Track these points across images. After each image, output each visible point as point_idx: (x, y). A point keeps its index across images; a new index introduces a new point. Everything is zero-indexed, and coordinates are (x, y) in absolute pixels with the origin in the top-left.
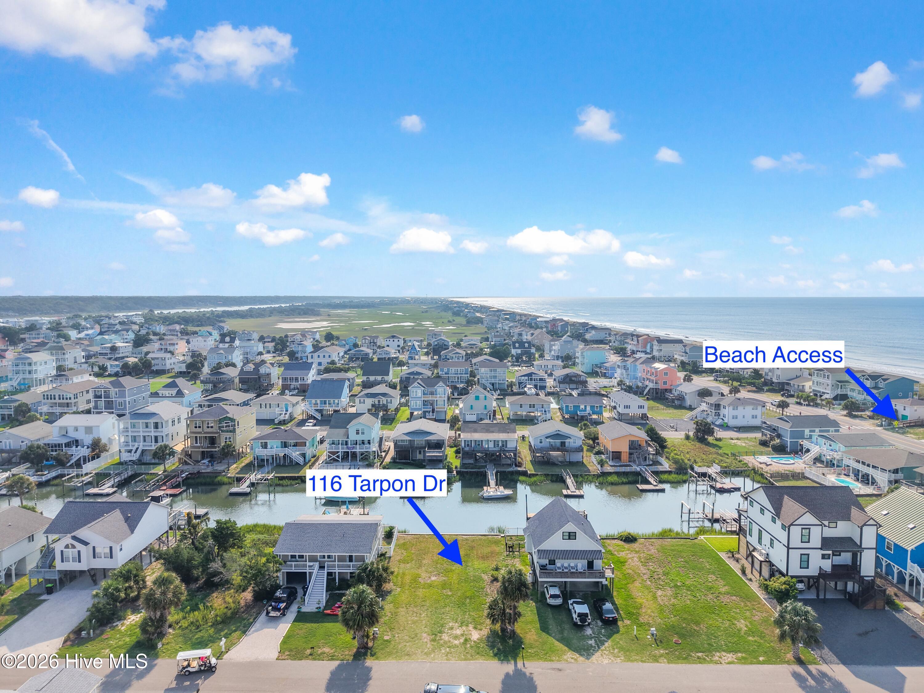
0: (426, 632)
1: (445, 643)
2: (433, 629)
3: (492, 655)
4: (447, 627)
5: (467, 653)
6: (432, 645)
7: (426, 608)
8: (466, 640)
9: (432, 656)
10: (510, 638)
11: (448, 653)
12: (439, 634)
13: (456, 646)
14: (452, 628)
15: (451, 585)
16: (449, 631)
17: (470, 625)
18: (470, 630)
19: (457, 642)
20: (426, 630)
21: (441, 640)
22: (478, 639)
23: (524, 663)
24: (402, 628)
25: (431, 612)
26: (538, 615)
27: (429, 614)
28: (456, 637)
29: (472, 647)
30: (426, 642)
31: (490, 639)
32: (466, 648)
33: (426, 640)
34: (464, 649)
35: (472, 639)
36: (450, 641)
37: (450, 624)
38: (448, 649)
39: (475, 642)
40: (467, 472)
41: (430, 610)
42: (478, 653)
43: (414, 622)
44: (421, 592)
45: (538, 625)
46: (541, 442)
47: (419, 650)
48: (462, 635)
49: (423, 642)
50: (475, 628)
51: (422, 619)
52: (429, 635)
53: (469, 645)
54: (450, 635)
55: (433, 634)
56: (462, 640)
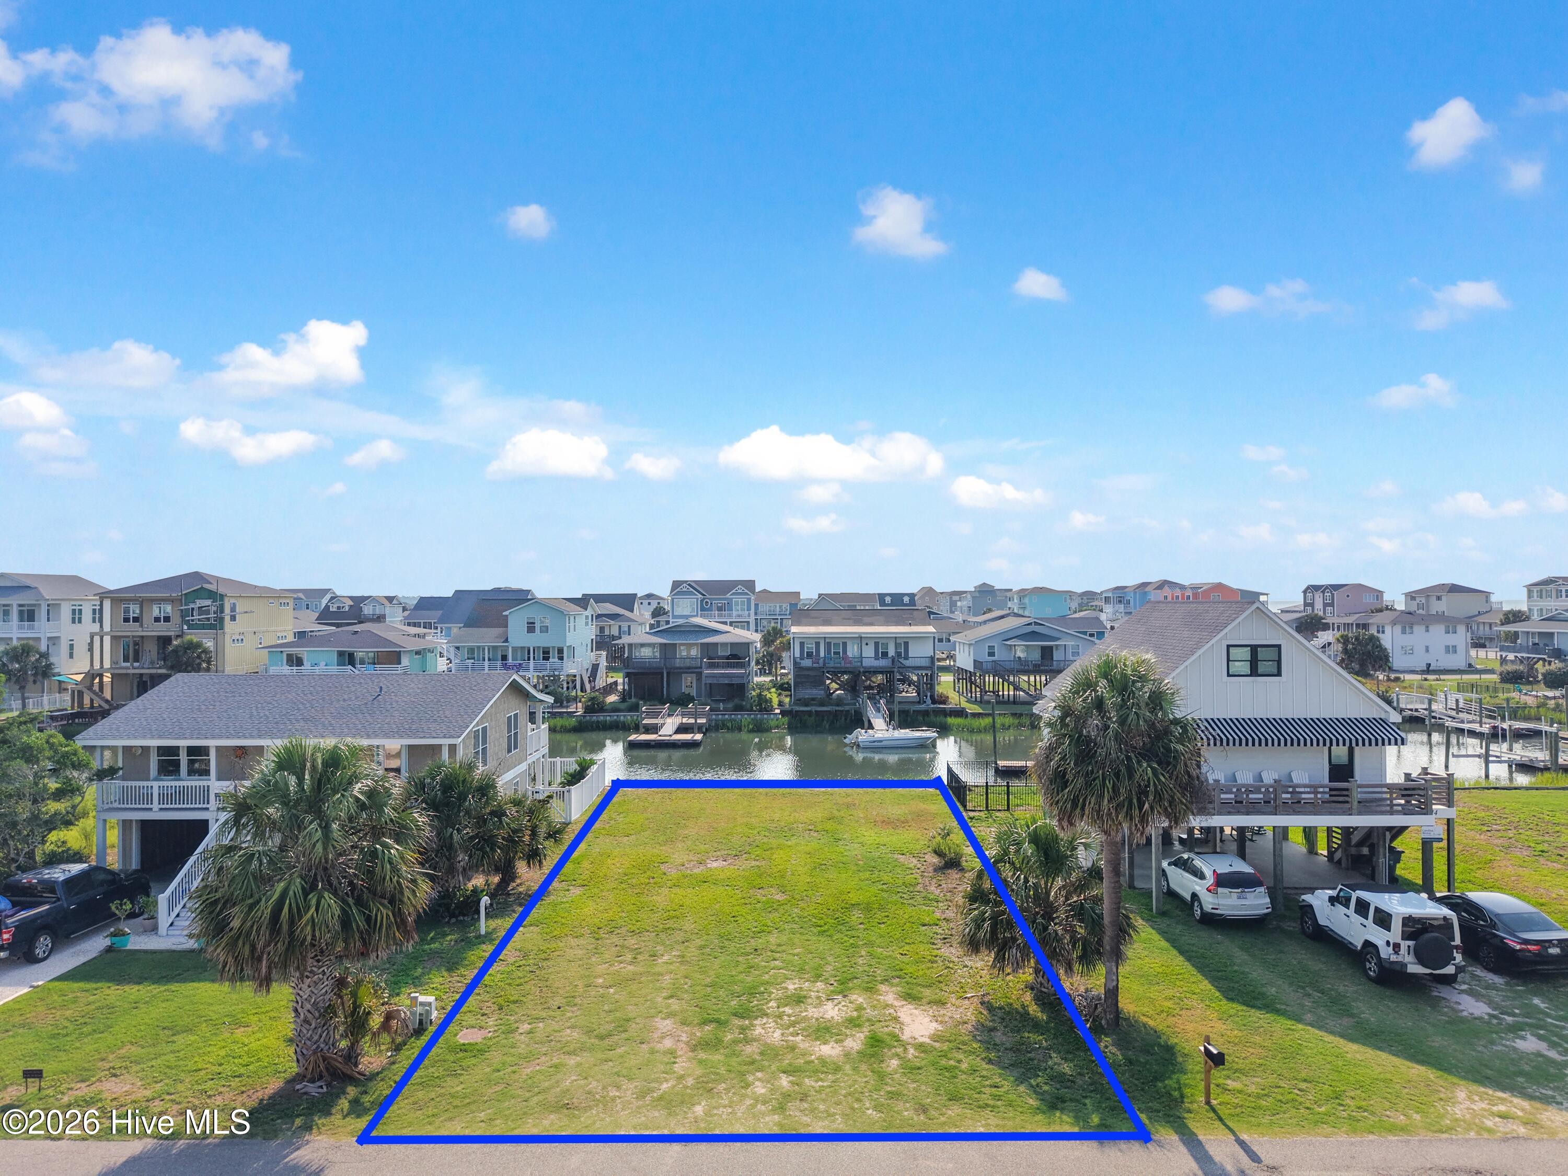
0: (670, 1015)
1: (770, 1053)
2: (707, 1004)
3: (1033, 1102)
4: (776, 993)
5: (892, 1095)
6: (700, 1062)
7: (679, 936)
8: (876, 1044)
9: (699, 1110)
10: (1098, 1030)
11: (787, 1096)
12: (737, 1022)
13: (825, 1067)
14: (799, 999)
15: (783, 877)
16: (788, 1010)
17: (883, 988)
18: (887, 1006)
19: (829, 1050)
20: (675, 1005)
21: (747, 1041)
22: (936, 1038)
23: (1242, 1144)
24: (558, 1001)
25: (701, 948)
26: (1182, 952)
27: (692, 952)
28: (823, 1031)
29: (911, 1069)
30: (672, 1052)
31: (999, 1037)
32: (882, 1077)
33: (668, 1043)
34: (871, 1078)
35: (905, 1037)
36: (793, 1048)
37: (791, 987)
38: (785, 1081)
39: (921, 1047)
40: (809, 713)
41: (699, 942)
42: (954, 1098)
43: (621, 982)
44: (661, 898)
45: (1206, 985)
46: (991, 654)
47: (629, 1088)
48: (853, 1023)
49: (652, 1052)
50: (910, 997)
51: (658, 969)
52: (684, 1023)
53: (895, 1063)
54: (793, 1024)
55: (705, 1022)
56: (855, 1042)
